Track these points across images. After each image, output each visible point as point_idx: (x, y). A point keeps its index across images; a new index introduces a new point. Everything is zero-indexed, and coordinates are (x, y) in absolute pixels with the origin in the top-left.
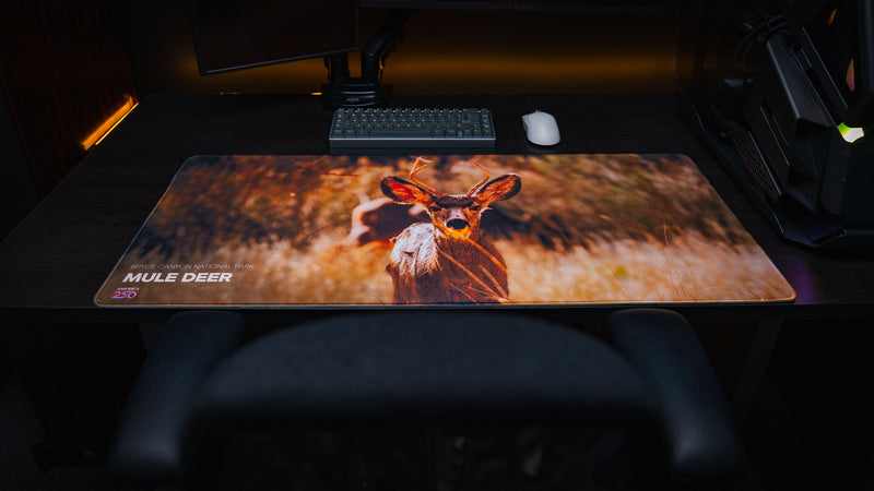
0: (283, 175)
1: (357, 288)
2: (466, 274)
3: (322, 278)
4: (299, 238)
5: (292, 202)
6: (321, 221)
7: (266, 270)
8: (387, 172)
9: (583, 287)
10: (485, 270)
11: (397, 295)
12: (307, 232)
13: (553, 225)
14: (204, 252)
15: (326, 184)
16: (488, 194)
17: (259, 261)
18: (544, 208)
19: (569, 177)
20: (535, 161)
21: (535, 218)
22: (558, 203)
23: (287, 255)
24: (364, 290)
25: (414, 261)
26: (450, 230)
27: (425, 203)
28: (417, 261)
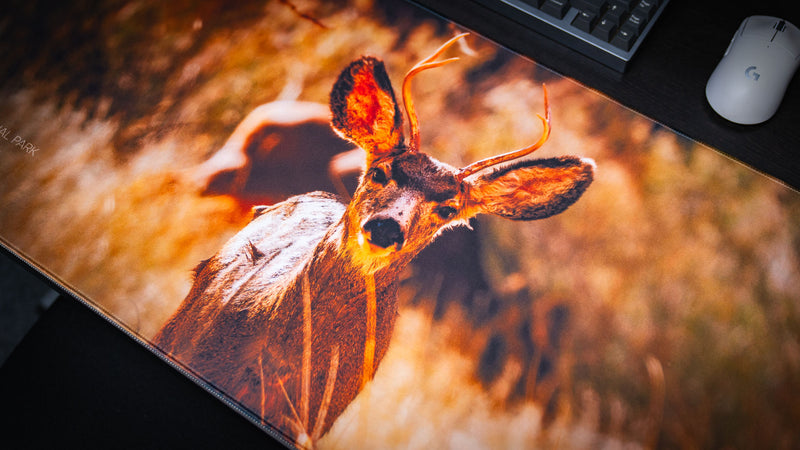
1: (130, 280)
2: (300, 350)
4: (133, 129)
5: (183, 42)
6: (192, 110)
10: (335, 361)
11: (168, 331)
12: (155, 121)
13: (540, 331)
15: (264, 24)
16: (500, 188)
17: (49, 146)
18: (564, 279)
19: (689, 226)
20: (665, 148)
21: (525, 295)
22: (602, 280)
23: (93, 156)
24: (134, 290)
25: (249, 275)
26: (361, 239)
27: (377, 153)
28: (253, 277)
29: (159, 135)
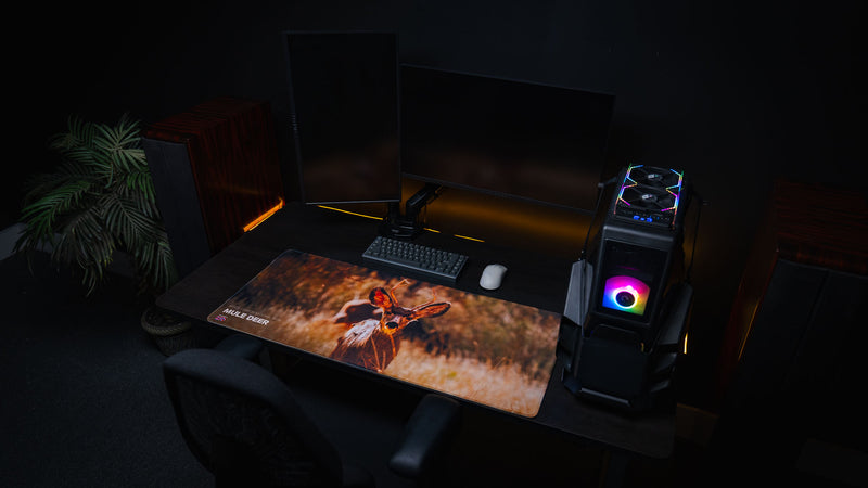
0: (326, 273)
1: (319, 345)
2: (374, 353)
3: (307, 334)
4: (310, 312)
5: (320, 290)
6: (327, 305)
7: (284, 324)
8: (381, 284)
9: (425, 377)
10: (385, 354)
11: (333, 354)
12: (316, 309)
13: (442, 340)
14: (264, 307)
15: (344, 283)
16: (424, 312)
17: (284, 319)
18: (447, 328)
19: (480, 313)
20: (470, 298)
21: (436, 333)
22: (457, 327)
23: (299, 319)
24: (321, 346)
25: (355, 339)
26: (386, 327)
27: (385, 308)
29: (318, 312)
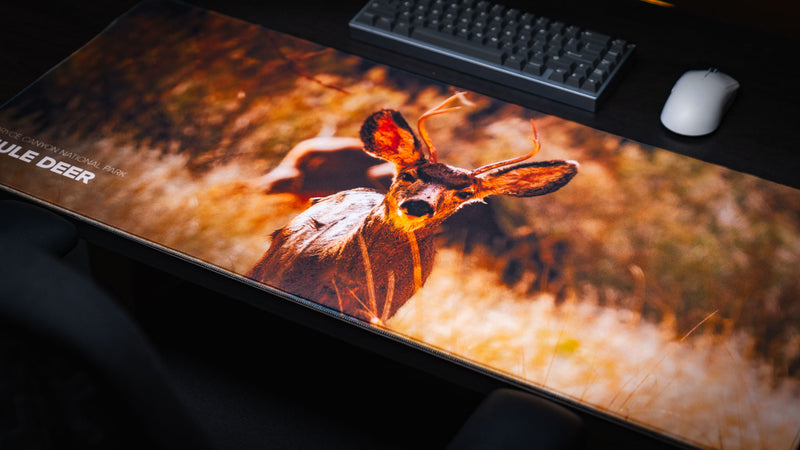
0: (251, 62)
1: (221, 243)
2: (364, 274)
3: (190, 215)
4: (202, 158)
5: (231, 106)
6: (248, 145)
7: (134, 184)
8: (393, 101)
9: (496, 345)
10: (392, 279)
11: (257, 270)
12: (218, 153)
13: (547, 256)
14: (83, 138)
15: (296, 93)
16: (505, 180)
17: (135, 171)
18: (563, 227)
19: (655, 194)
20: (632, 153)
21: (533, 237)
22: (591, 227)
23: (173, 175)
24: (226, 248)
25: (315, 236)
26: (400, 213)
27: (403, 163)
28: (318, 237)
29: (225, 161)
